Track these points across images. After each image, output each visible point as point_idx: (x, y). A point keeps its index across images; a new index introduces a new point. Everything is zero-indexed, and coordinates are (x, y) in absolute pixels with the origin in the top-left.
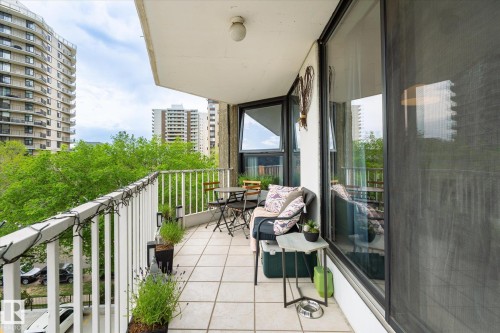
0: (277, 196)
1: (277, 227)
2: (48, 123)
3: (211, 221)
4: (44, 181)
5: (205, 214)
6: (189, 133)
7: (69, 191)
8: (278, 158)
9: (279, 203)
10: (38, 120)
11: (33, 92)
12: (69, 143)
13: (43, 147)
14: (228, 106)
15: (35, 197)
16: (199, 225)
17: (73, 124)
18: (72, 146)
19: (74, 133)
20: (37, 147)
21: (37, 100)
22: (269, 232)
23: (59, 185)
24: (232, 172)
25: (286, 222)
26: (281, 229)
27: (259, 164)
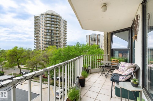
0: (124, 66)
1: (121, 78)
2: (61, 41)
3: (100, 72)
4: (60, 56)
5: (98, 69)
6: (97, 42)
7: (65, 58)
8: (127, 51)
9: (124, 69)
10: (59, 40)
11: (58, 33)
12: (65, 46)
13: (60, 47)
14: (107, 33)
15: (58, 59)
16: (96, 72)
17: (66, 41)
18: (66, 47)
19: (66, 43)
20: (59, 47)
21: (59, 35)
22: (117, 80)
23: (63, 57)
24: (108, 56)
25: (124, 77)
26: (122, 79)
27: (119, 53)
